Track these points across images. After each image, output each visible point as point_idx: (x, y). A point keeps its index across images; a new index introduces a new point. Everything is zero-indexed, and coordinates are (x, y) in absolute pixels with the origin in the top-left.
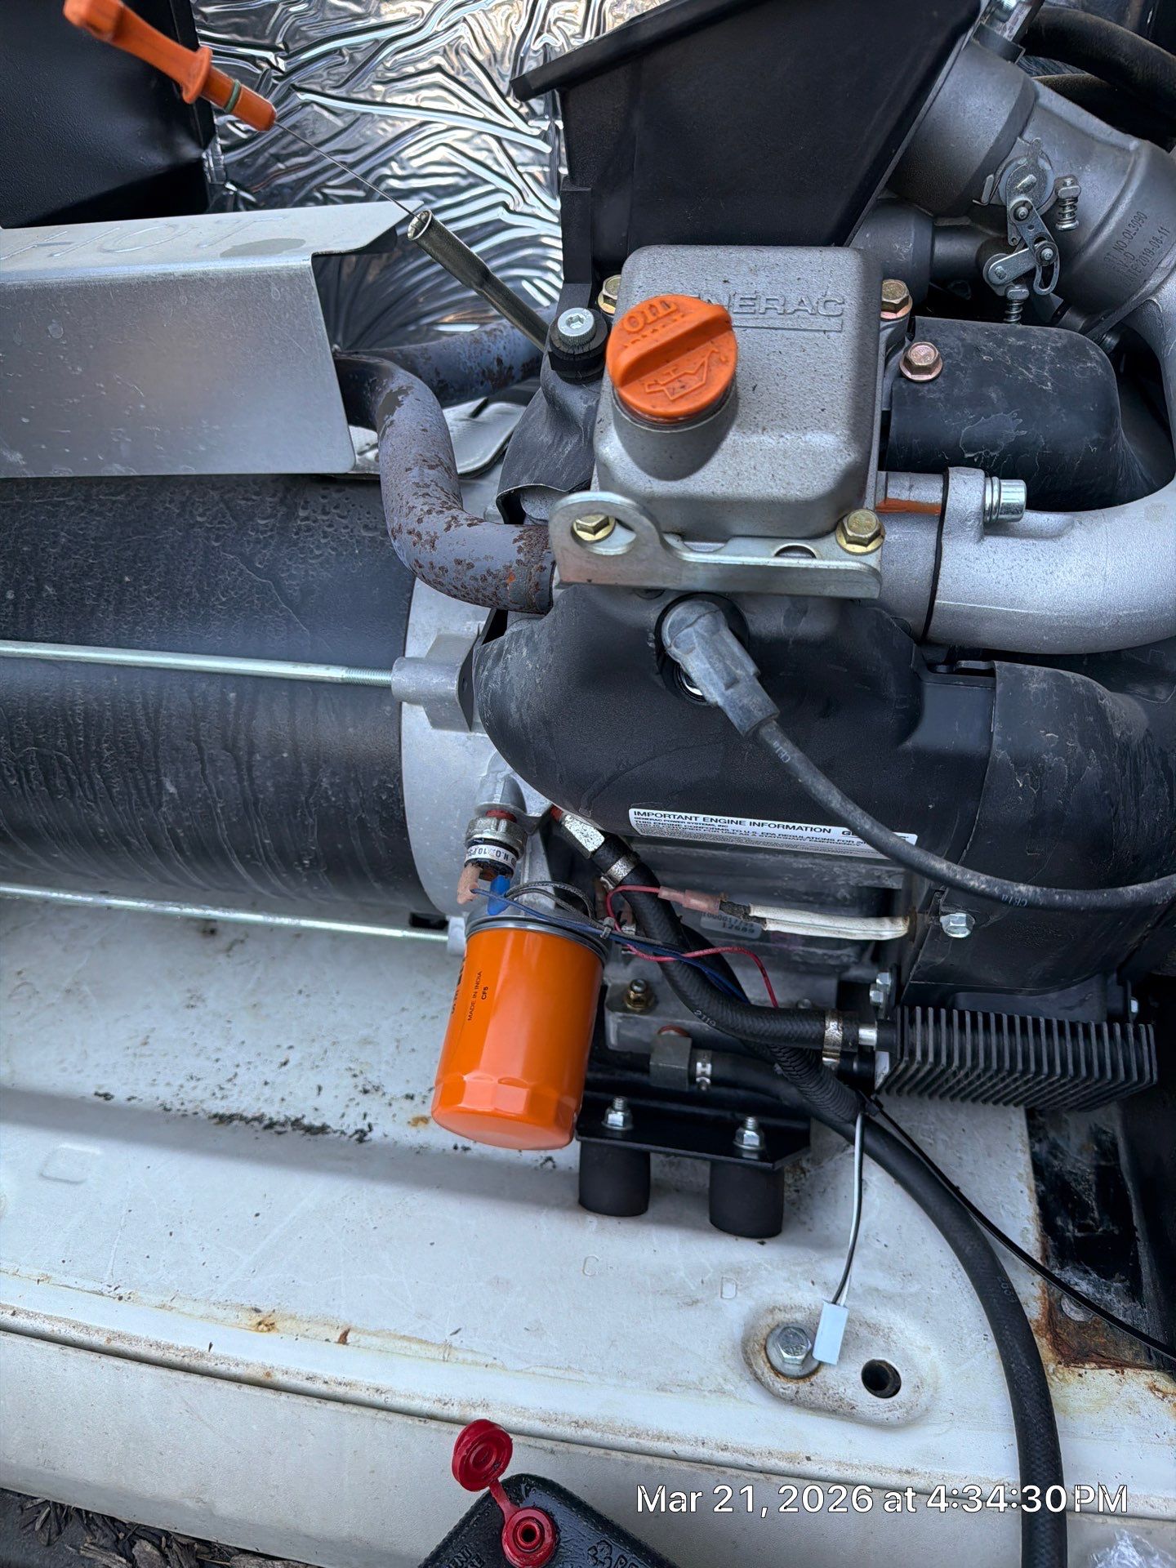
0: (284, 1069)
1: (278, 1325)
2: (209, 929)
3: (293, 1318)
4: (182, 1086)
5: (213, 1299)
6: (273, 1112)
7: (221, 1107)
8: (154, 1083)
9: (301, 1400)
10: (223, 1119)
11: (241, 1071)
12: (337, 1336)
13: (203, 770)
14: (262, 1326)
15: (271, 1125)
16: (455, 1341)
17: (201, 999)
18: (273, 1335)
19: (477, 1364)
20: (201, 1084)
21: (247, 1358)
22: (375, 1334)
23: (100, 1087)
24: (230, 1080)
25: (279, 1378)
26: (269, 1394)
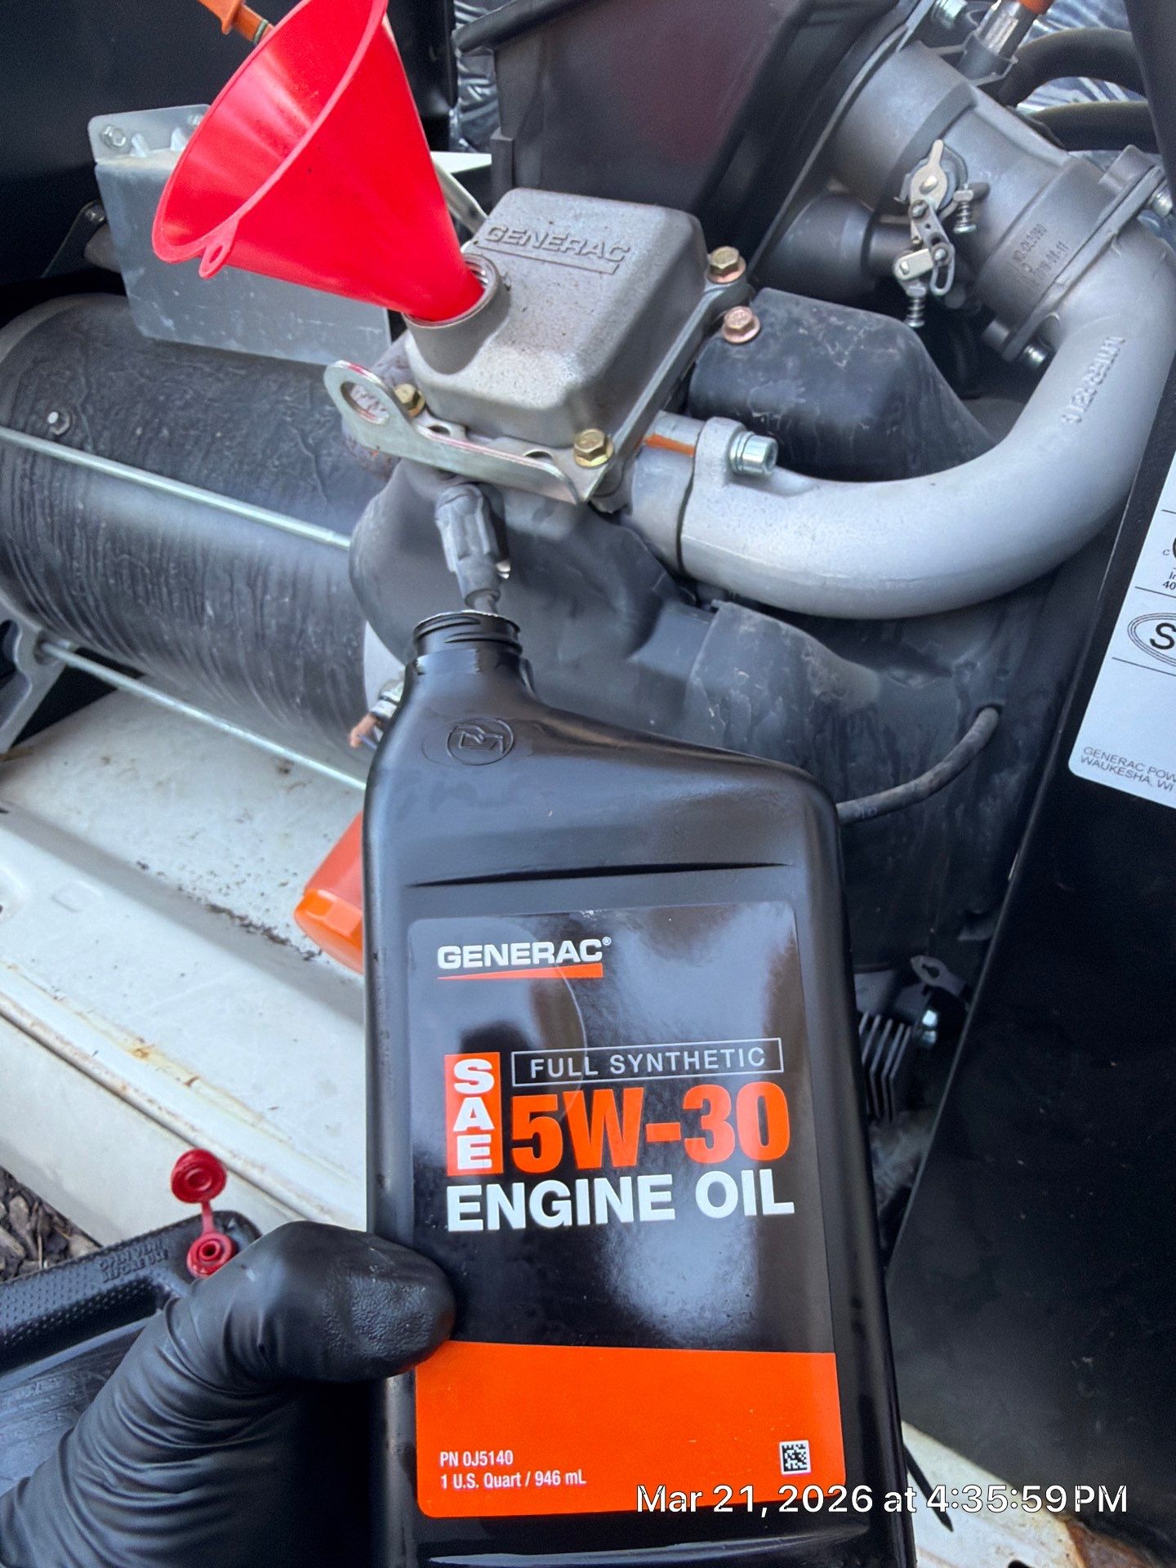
0: (281, 889)
1: (151, 1056)
2: (285, 768)
3: (163, 1055)
4: (201, 876)
5: (117, 1022)
6: (255, 917)
7: (220, 901)
8: (183, 868)
9: (135, 1113)
10: (215, 909)
11: (250, 881)
12: (187, 1078)
13: (232, 599)
14: (139, 1053)
15: (250, 925)
16: (269, 1115)
17: (250, 818)
18: (143, 1062)
19: (273, 1136)
20: (216, 880)
21: (117, 1071)
22: (214, 1088)
23: (144, 859)
24: (238, 883)
25: (130, 1093)
26: (115, 1100)
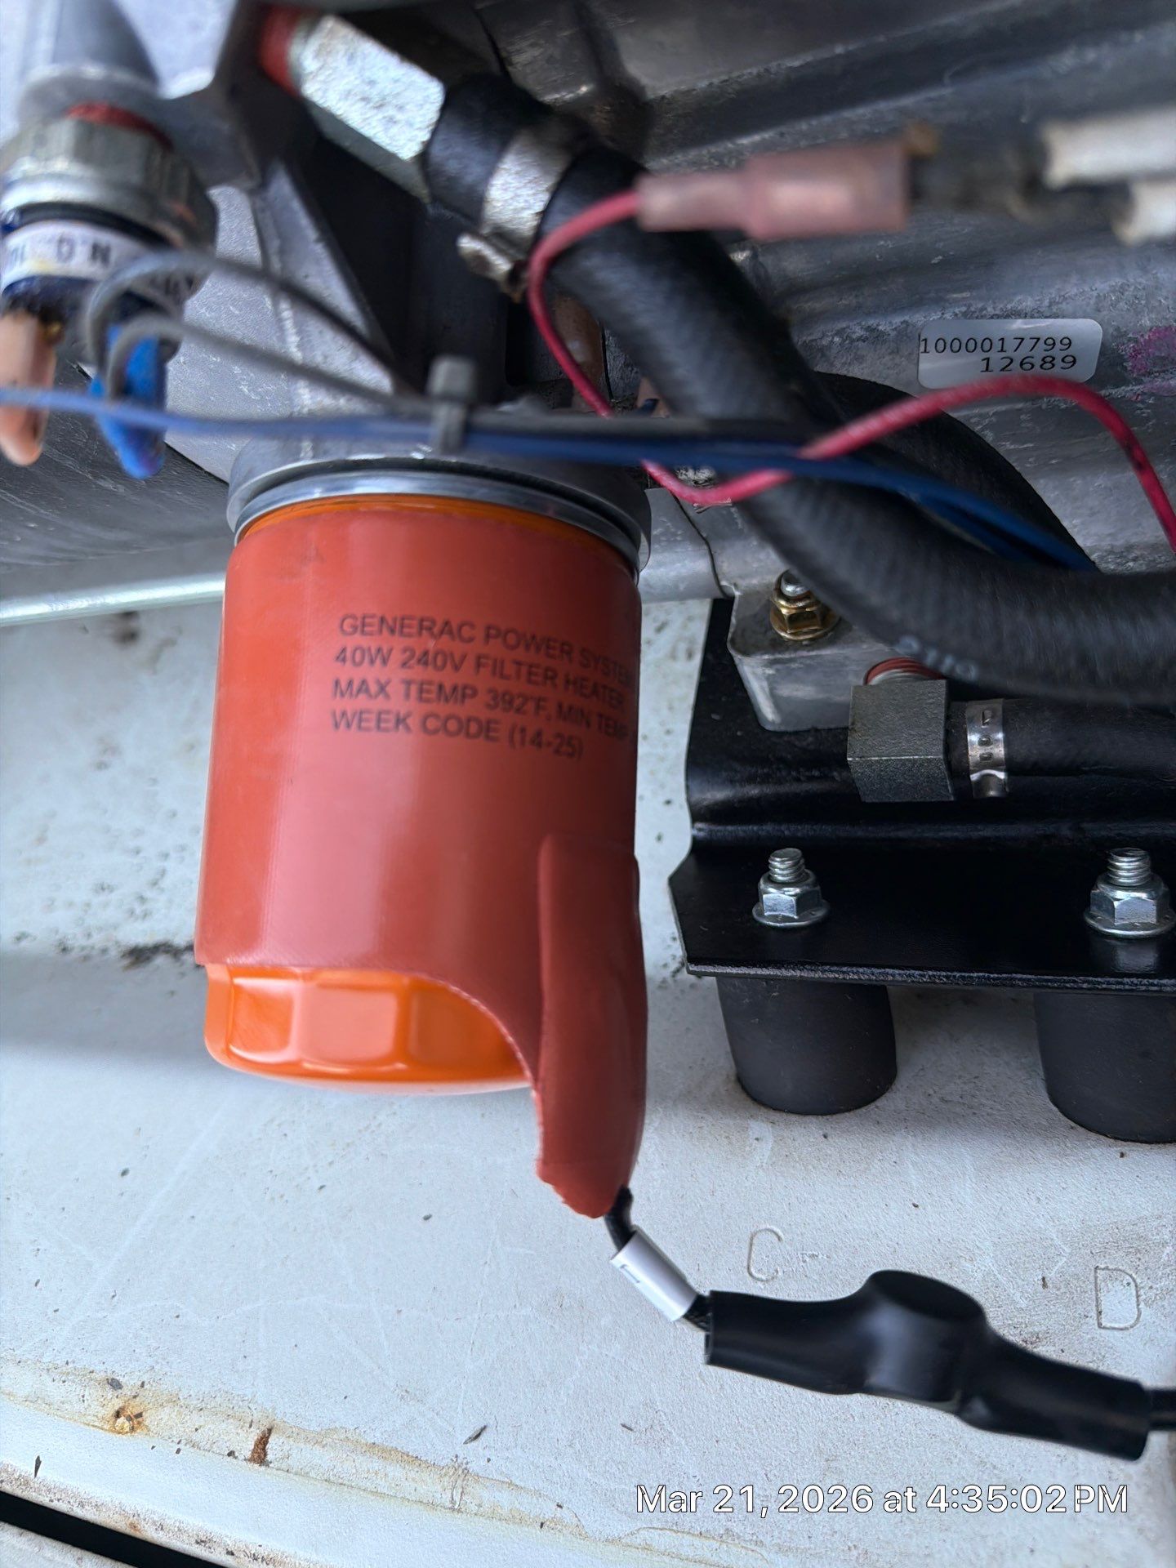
2: (127, 629)
4: (87, 905)
5: (46, 1359)
7: (140, 934)
8: (51, 905)
10: (139, 955)
11: (171, 864)
12: (250, 1443)
14: (122, 1420)
16: (476, 1457)
17: (116, 751)
18: (139, 1440)
20: (114, 897)
22: (319, 1439)
24: (155, 883)
25: (152, 1535)
